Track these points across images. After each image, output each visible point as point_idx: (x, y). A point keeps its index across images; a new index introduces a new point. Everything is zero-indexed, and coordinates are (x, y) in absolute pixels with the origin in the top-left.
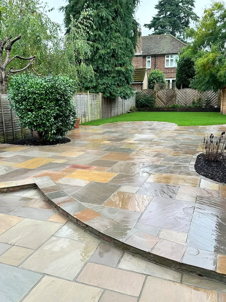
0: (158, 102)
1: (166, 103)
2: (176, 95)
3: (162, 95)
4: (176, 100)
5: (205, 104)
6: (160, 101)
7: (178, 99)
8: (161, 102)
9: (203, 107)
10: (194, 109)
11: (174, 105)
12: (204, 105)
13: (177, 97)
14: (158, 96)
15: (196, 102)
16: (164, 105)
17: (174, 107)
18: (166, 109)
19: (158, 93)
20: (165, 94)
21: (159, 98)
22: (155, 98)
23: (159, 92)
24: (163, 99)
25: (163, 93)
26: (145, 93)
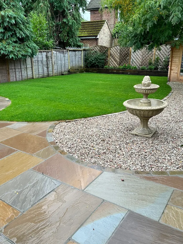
0: (111, 61)
1: (119, 63)
2: (130, 53)
3: (115, 53)
4: (130, 59)
5: (161, 65)
6: (113, 60)
7: (133, 58)
8: (114, 62)
9: (158, 70)
10: (147, 72)
11: (125, 66)
12: (160, 67)
13: (131, 56)
14: (111, 55)
15: (153, 62)
16: (117, 66)
17: (125, 69)
18: (115, 71)
19: (111, 51)
20: (119, 51)
21: (112, 57)
22: (107, 57)
23: (111, 49)
24: (116, 58)
25: (116, 51)
26: (97, 50)
